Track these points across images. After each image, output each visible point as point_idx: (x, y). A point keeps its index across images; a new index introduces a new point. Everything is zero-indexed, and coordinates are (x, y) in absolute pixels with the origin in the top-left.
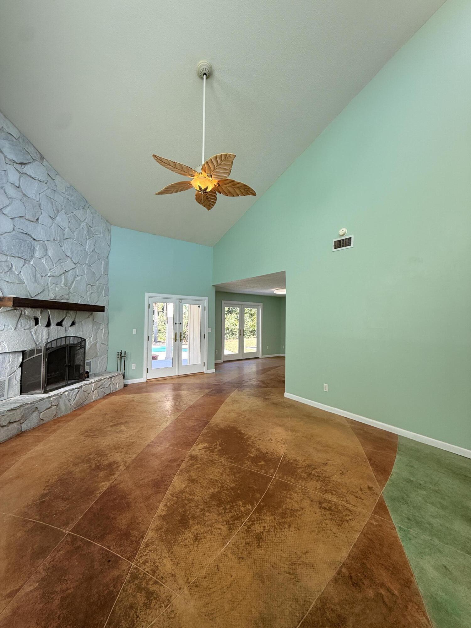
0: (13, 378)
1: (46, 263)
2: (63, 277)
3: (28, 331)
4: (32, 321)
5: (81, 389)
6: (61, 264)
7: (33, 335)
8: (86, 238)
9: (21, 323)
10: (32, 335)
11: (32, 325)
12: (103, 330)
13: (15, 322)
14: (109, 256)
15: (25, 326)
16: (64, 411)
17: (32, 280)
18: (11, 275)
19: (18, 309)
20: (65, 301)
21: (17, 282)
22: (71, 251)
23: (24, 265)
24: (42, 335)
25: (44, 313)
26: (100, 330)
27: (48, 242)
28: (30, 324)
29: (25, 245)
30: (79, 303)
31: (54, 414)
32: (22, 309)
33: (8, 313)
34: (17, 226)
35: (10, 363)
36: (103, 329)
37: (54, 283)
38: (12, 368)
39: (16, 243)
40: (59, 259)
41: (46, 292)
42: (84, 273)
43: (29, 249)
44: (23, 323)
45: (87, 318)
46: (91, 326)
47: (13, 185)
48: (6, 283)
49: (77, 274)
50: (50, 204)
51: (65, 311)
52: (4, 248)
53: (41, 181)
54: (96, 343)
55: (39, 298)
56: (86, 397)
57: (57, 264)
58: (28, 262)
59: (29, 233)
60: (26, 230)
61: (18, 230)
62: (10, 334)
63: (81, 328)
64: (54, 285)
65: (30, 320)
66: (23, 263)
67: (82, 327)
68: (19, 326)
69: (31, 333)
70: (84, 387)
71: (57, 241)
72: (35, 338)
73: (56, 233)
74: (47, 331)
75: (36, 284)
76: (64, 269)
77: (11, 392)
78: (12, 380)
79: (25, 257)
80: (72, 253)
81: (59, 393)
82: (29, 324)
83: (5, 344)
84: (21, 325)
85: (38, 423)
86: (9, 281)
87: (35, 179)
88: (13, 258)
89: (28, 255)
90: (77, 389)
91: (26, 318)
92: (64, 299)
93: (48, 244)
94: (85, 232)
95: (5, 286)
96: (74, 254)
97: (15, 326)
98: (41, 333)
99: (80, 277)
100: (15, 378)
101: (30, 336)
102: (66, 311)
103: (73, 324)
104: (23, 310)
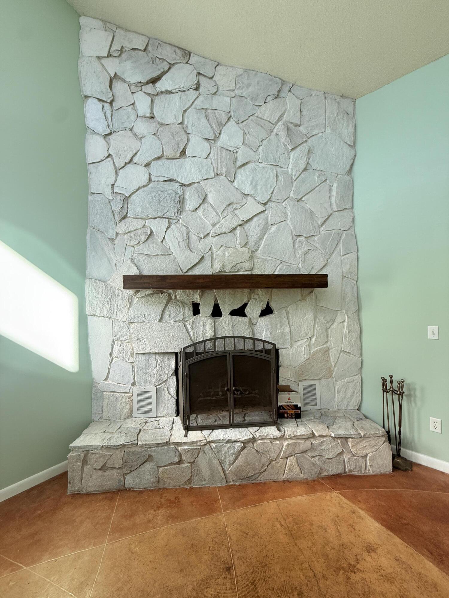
0: (164, 390)
1: (204, 216)
2: (238, 232)
3: (181, 324)
4: (187, 308)
5: (251, 445)
6: (235, 212)
7: (190, 329)
8: (287, 149)
9: (170, 311)
10: (187, 330)
11: (187, 315)
12: (345, 324)
13: (159, 310)
14: (355, 167)
15: (175, 317)
16: (207, 479)
17: (182, 247)
18: (151, 246)
19: (165, 291)
20: (246, 273)
21: (161, 254)
22: (252, 183)
23: (168, 228)
24: (203, 331)
25: (206, 294)
26: (335, 324)
27: (206, 181)
28: (184, 313)
29: (166, 197)
30: (276, 273)
31: (188, 478)
32: (171, 291)
33: (149, 298)
34: (155, 174)
35: (158, 368)
36: (344, 321)
37: (222, 246)
38: (161, 375)
39: (152, 199)
40: (228, 203)
41: (207, 263)
42: (287, 217)
43: (173, 202)
44: (172, 312)
45: (300, 300)
46: (310, 316)
47: (144, 119)
48: (145, 257)
49: (270, 222)
50: (204, 120)
51: (246, 291)
52: (137, 210)
53: (184, 91)
54: (327, 350)
55: (197, 272)
56: (263, 466)
57: (225, 214)
58: (175, 221)
59: (173, 178)
60: (167, 176)
61: (157, 179)
62: (152, 327)
63: (285, 319)
64: (222, 248)
65: (184, 307)
66: (167, 225)
67: (288, 319)
68: (166, 316)
69: (185, 326)
70: (260, 441)
71: (222, 175)
72: (192, 334)
73: (219, 161)
74: (211, 324)
75: (188, 252)
76: (239, 218)
77: (162, 409)
78: (163, 392)
79: (169, 215)
80: (255, 187)
81: (197, 442)
82: (182, 313)
83: (146, 342)
84: (170, 315)
85: (153, 483)
86: (149, 253)
87: (173, 93)
88: (153, 220)
89: (172, 210)
90: (238, 444)
91: (177, 304)
92: (243, 270)
93: (206, 185)
94: (283, 140)
95: (144, 261)
96: (259, 187)
97: (159, 317)
98: (202, 327)
99: (276, 226)
100: (168, 390)
101: (184, 330)
102: (249, 290)
103: (267, 311)
104: (172, 293)
